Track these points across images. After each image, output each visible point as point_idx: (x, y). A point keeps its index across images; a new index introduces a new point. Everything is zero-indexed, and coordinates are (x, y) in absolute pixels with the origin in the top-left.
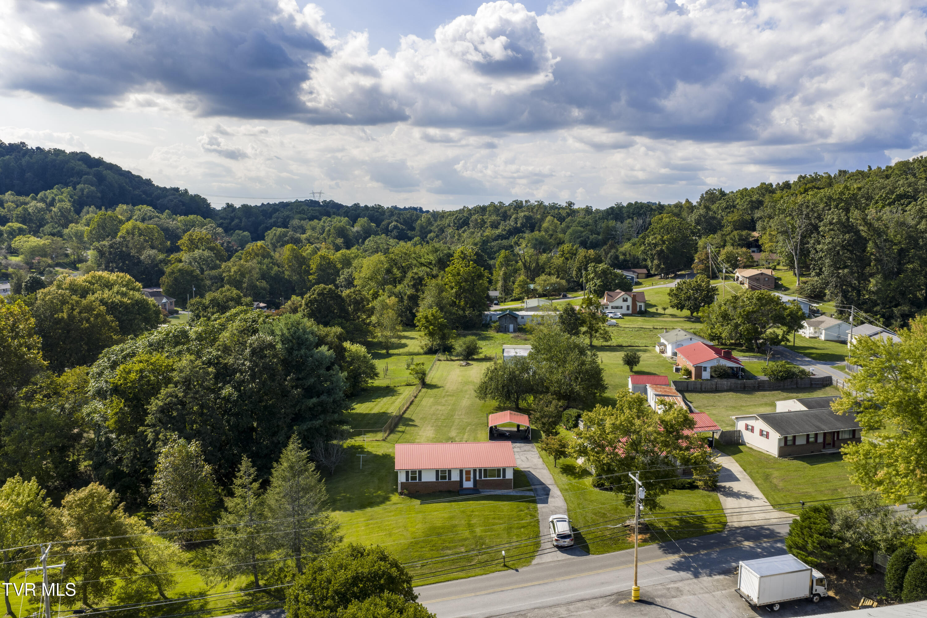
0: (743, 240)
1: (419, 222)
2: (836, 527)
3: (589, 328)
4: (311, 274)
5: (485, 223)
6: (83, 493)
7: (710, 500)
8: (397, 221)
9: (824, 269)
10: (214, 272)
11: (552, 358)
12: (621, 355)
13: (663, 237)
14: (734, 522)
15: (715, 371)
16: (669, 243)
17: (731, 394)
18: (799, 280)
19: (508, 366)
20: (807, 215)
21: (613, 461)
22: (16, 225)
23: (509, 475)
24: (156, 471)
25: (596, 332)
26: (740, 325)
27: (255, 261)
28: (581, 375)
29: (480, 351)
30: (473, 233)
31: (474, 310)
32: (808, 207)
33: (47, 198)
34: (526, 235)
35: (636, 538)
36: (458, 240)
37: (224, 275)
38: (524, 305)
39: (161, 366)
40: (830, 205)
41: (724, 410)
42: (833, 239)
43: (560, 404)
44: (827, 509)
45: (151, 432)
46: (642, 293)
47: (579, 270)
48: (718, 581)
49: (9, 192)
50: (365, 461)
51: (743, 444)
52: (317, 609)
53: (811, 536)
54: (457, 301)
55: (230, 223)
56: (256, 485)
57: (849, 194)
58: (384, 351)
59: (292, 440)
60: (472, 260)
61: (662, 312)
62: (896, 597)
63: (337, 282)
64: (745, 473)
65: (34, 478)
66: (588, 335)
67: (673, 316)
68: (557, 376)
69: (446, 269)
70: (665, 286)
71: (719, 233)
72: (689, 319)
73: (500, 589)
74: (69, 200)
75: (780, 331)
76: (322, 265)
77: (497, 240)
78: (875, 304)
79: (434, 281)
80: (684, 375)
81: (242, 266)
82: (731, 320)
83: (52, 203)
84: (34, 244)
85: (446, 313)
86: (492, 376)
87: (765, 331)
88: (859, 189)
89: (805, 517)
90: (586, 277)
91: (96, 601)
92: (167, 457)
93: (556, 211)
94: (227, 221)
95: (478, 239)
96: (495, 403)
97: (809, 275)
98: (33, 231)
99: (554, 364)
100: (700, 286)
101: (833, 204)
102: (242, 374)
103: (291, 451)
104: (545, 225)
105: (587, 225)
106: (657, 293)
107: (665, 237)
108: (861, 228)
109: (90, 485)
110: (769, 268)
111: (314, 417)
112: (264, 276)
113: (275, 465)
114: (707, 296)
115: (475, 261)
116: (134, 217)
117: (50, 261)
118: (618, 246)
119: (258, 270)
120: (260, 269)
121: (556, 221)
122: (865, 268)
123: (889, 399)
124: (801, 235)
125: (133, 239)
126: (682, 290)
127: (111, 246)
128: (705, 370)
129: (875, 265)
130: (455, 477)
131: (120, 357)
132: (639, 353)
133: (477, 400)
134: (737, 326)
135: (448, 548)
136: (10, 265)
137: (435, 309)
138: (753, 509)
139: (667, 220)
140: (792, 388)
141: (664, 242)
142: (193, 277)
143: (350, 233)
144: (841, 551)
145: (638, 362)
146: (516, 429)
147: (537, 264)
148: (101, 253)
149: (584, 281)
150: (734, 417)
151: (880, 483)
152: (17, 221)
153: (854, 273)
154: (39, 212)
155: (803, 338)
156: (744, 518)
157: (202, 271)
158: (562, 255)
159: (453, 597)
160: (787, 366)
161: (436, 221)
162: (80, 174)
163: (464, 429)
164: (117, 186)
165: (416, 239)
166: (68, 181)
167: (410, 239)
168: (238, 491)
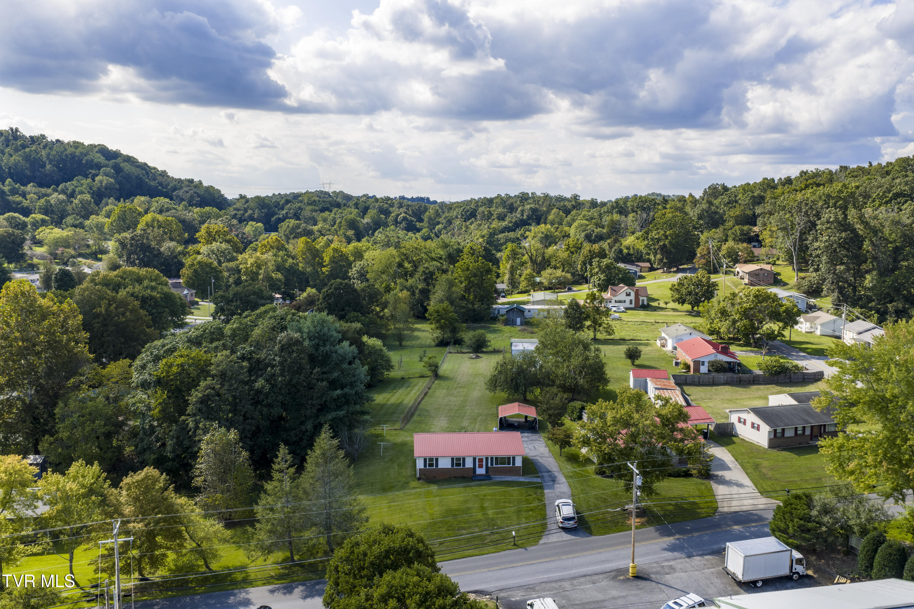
0: (745, 234)
1: (427, 213)
2: (814, 513)
3: (593, 322)
4: (324, 266)
5: (492, 215)
6: (140, 475)
7: (703, 487)
8: (406, 213)
9: (821, 265)
10: (232, 264)
11: (558, 353)
12: (623, 348)
13: (665, 232)
14: (724, 508)
15: (712, 365)
16: (672, 238)
17: (727, 388)
18: (797, 276)
19: (516, 360)
20: (806, 213)
21: (613, 451)
22: (39, 216)
23: (519, 463)
24: (199, 457)
25: (599, 326)
26: (737, 321)
27: (270, 253)
28: (585, 370)
29: (489, 344)
30: (481, 225)
31: (483, 304)
32: (807, 204)
33: (67, 189)
34: (532, 228)
35: (634, 521)
36: (466, 231)
37: (241, 266)
38: (531, 298)
39: (200, 360)
40: (829, 203)
41: (719, 402)
42: (830, 237)
43: (565, 396)
44: (807, 496)
45: (192, 421)
46: (645, 288)
47: (584, 263)
48: (707, 560)
49: (31, 184)
50: (385, 448)
51: (736, 436)
52: (355, 578)
53: (792, 521)
54: (467, 295)
55: (243, 214)
56: (292, 470)
57: (847, 192)
58: (398, 343)
59: (324, 430)
60: (480, 256)
61: (664, 306)
62: (868, 575)
63: (350, 274)
64: (736, 463)
65: (96, 462)
66: (592, 329)
67: (674, 310)
68: (562, 370)
69: (456, 265)
70: (667, 280)
71: (721, 228)
72: (690, 313)
73: (511, 566)
74: (88, 192)
75: (775, 326)
76: (334, 258)
77: (503, 232)
78: (870, 300)
79: (444, 276)
80: (683, 369)
81: (258, 258)
82: (729, 316)
83: (72, 195)
84: (58, 236)
85: (455, 307)
86: (502, 369)
87: (762, 327)
88: (857, 187)
89: (787, 504)
90: (591, 271)
91: (152, 571)
92: (208, 444)
93: (562, 204)
94: (240, 212)
95: (485, 232)
96: (504, 395)
97: (807, 271)
98: (55, 222)
99: (559, 359)
100: (701, 281)
101: (832, 202)
102: (272, 368)
103: (323, 439)
104: (551, 217)
105: (592, 218)
106: (660, 287)
107: (668, 232)
108: (858, 226)
109: (145, 469)
110: (769, 263)
111: (339, 408)
112: (279, 268)
113: (309, 452)
114: (707, 291)
115: (484, 257)
116: (152, 209)
117: (73, 253)
118: (622, 240)
119: (273, 262)
120: (275, 261)
121: (561, 213)
122: (861, 264)
123: (861, 398)
124: (800, 232)
125: (153, 231)
126: (683, 285)
127: (132, 239)
128: (703, 364)
129: (871, 262)
130: (469, 464)
131: (162, 352)
132: (640, 348)
133: (488, 392)
134: (734, 322)
135: (463, 528)
136: (35, 255)
137: (446, 304)
138: (743, 496)
139: (670, 215)
140: (786, 382)
141: (667, 237)
142: (212, 269)
143: (361, 225)
144: (818, 534)
145: (640, 356)
146: (524, 420)
147: (543, 257)
148: (123, 244)
149: (589, 276)
150: (727, 411)
151: (852, 473)
152: (40, 212)
153: (851, 269)
154: (61, 203)
155: (799, 333)
156: (734, 503)
157: (220, 263)
158: (568, 249)
159: (469, 572)
160: (781, 361)
161: (443, 212)
162: (99, 167)
163: (475, 419)
164: (134, 177)
165: (424, 230)
166: (87, 173)
167: (419, 230)
168: (276, 476)
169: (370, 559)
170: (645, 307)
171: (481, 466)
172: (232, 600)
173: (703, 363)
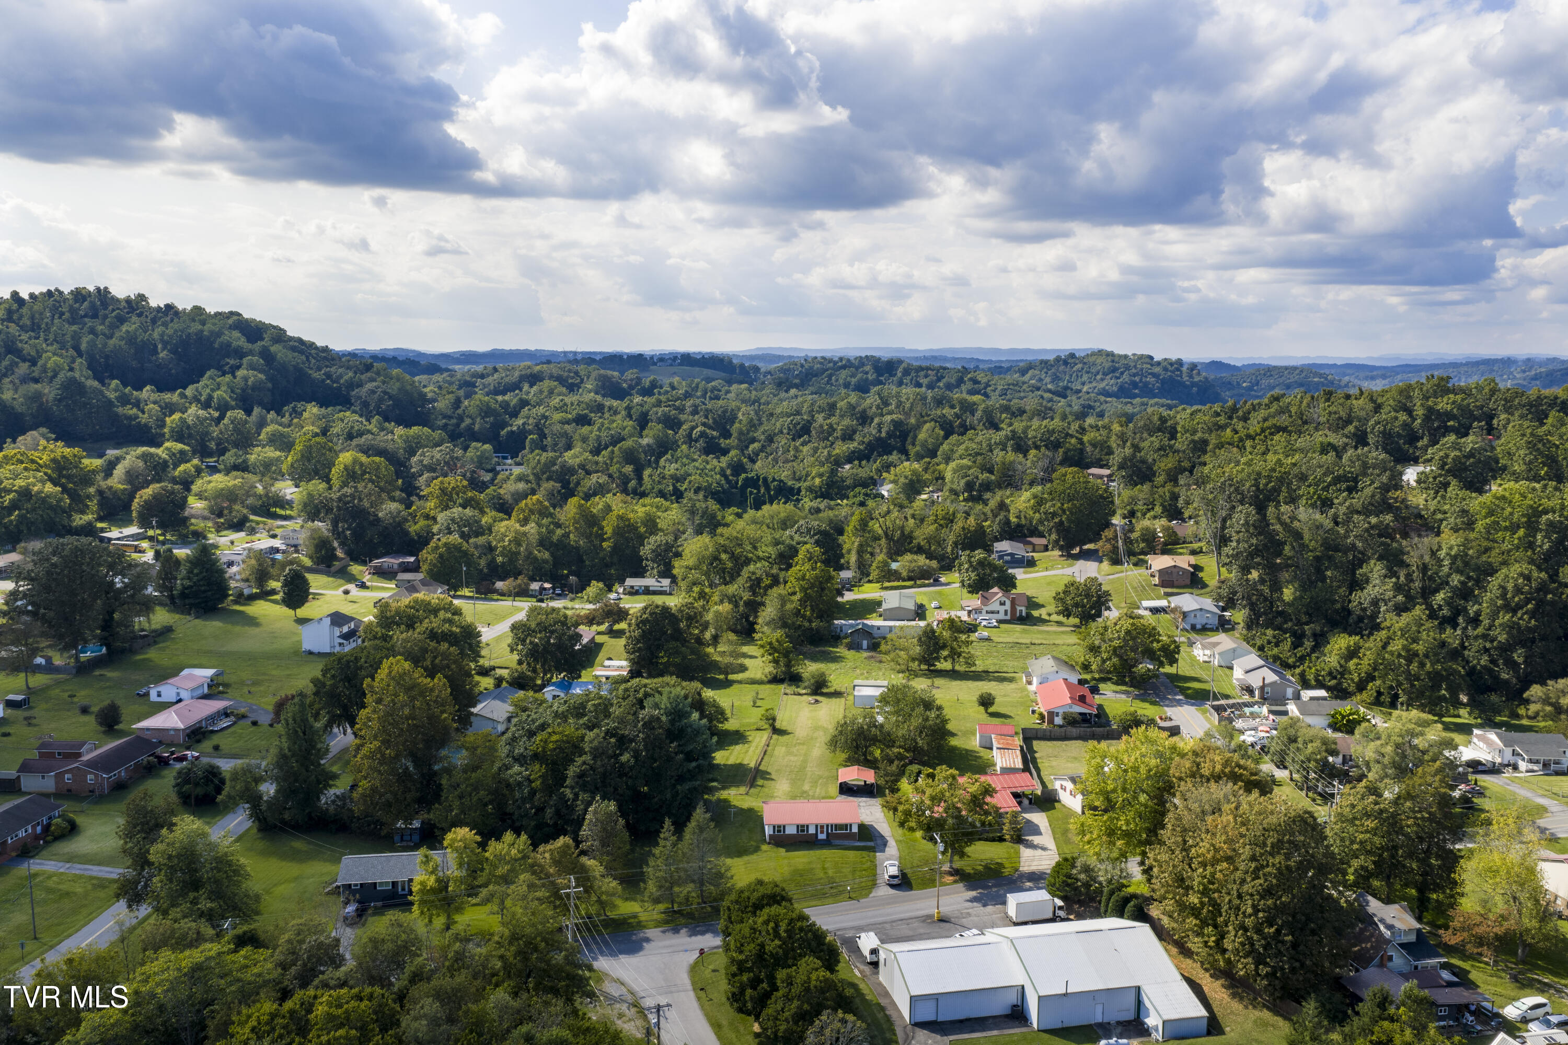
1: (737, 425)
2: (1076, 871)
3: (952, 650)
4: (605, 540)
5: (834, 430)
7: (1012, 851)
8: (704, 424)
10: (482, 540)
11: (899, 710)
12: (980, 687)
13: (1063, 504)
14: (1024, 868)
15: (1067, 717)
16: (1071, 513)
18: (1219, 575)
19: (859, 714)
22: (176, 446)
23: (855, 829)
25: (959, 657)
26: (1109, 659)
27: (532, 524)
28: (926, 731)
29: (830, 681)
31: (822, 620)
33: (201, 395)
36: (795, 457)
37: (495, 544)
39: (572, 737)
40: (1259, 483)
41: (1064, 761)
44: (1074, 859)
45: (571, 793)
46: (1024, 596)
47: (956, 544)
48: (995, 907)
49: (148, 387)
50: (734, 814)
51: (1059, 801)
53: (1060, 878)
54: (803, 611)
55: (458, 425)
56: (674, 838)
58: (722, 677)
61: (1047, 618)
64: (1049, 827)
66: (950, 660)
67: (1059, 623)
68: (903, 731)
69: (789, 571)
70: (1063, 571)
72: (1077, 629)
76: (619, 528)
79: (774, 591)
80: (1037, 720)
81: (518, 532)
84: (221, 486)
85: (790, 630)
86: (842, 729)
89: (1058, 864)
94: (454, 421)
96: (844, 758)
100: (1090, 590)
102: (636, 743)
104: (922, 436)
105: (978, 454)
106: (1047, 584)
107: (1066, 505)
110: (1193, 551)
112: (543, 543)
113: (687, 823)
114: (1095, 605)
117: (244, 510)
119: (536, 535)
120: (539, 533)
124: (1223, 517)
126: (1069, 594)
128: (1058, 716)
130: (812, 831)
131: (534, 727)
133: (828, 752)
134: (1104, 661)
137: (780, 633)
138: (1042, 857)
139: (1071, 479)
143: (640, 450)
144: (1076, 887)
146: (863, 784)
147: (903, 532)
154: (201, 423)
155: (1196, 662)
156: (1034, 864)
157: (463, 536)
158: (936, 520)
162: (240, 354)
163: (816, 782)
164: (291, 368)
165: (733, 453)
166: (222, 363)
167: (725, 452)
168: (662, 842)
169: (753, 900)
170: (1026, 620)
171: (822, 832)
172: (634, 938)
173: (1057, 714)
